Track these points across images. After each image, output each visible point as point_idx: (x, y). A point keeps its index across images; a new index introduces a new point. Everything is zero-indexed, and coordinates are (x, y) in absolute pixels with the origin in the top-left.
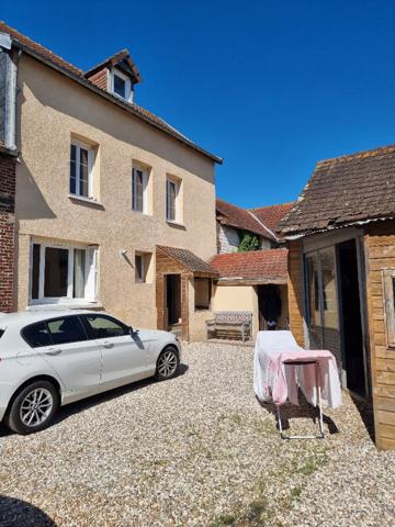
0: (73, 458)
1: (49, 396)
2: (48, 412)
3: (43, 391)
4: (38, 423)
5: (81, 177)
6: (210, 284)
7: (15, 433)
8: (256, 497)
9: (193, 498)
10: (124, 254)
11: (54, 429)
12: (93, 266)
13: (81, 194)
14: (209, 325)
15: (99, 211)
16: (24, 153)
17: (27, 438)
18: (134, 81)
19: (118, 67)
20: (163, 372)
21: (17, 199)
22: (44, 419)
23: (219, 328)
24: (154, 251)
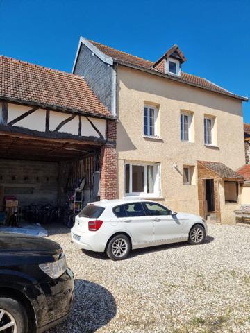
0: (133, 275)
1: (126, 243)
2: (126, 251)
3: (123, 240)
4: (121, 256)
5: (151, 125)
6: (237, 185)
7: (110, 259)
8: (224, 315)
9: (186, 306)
10: (176, 167)
11: (128, 260)
12: (158, 175)
13: (151, 134)
14: (237, 214)
15: (161, 143)
16: (120, 116)
17: (115, 262)
18: (181, 61)
19: (171, 56)
20: (194, 239)
21: (117, 141)
22: (123, 254)
23: (244, 216)
24: (196, 165)
